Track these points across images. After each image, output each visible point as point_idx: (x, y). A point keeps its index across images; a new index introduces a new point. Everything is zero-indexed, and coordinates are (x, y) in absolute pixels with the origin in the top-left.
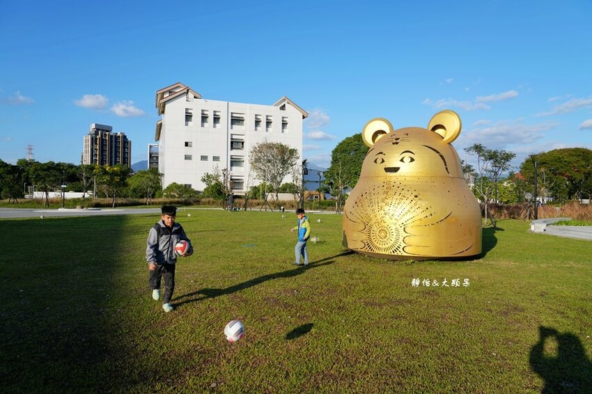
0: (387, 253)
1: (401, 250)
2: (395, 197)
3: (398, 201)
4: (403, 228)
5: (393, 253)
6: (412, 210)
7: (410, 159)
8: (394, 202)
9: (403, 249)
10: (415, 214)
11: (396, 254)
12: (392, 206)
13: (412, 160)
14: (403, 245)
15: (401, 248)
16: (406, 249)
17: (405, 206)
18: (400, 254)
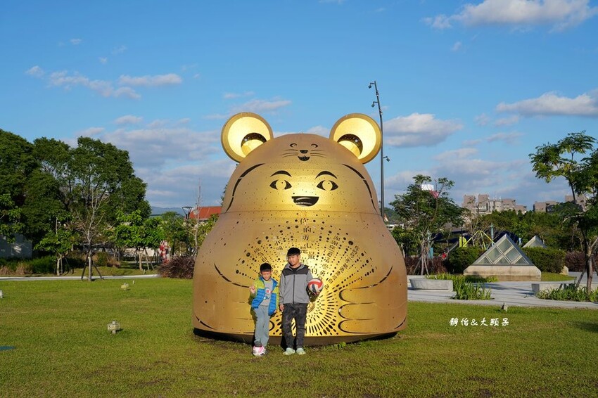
0: (315, 335)
1: (336, 327)
2: (323, 243)
3: (327, 252)
4: (338, 293)
5: (324, 335)
6: (349, 264)
7: (331, 186)
8: (322, 252)
9: (339, 326)
10: (352, 270)
11: (328, 334)
12: (320, 258)
13: (335, 187)
14: (339, 319)
15: (337, 324)
16: (343, 326)
17: (338, 258)
18: (334, 334)
